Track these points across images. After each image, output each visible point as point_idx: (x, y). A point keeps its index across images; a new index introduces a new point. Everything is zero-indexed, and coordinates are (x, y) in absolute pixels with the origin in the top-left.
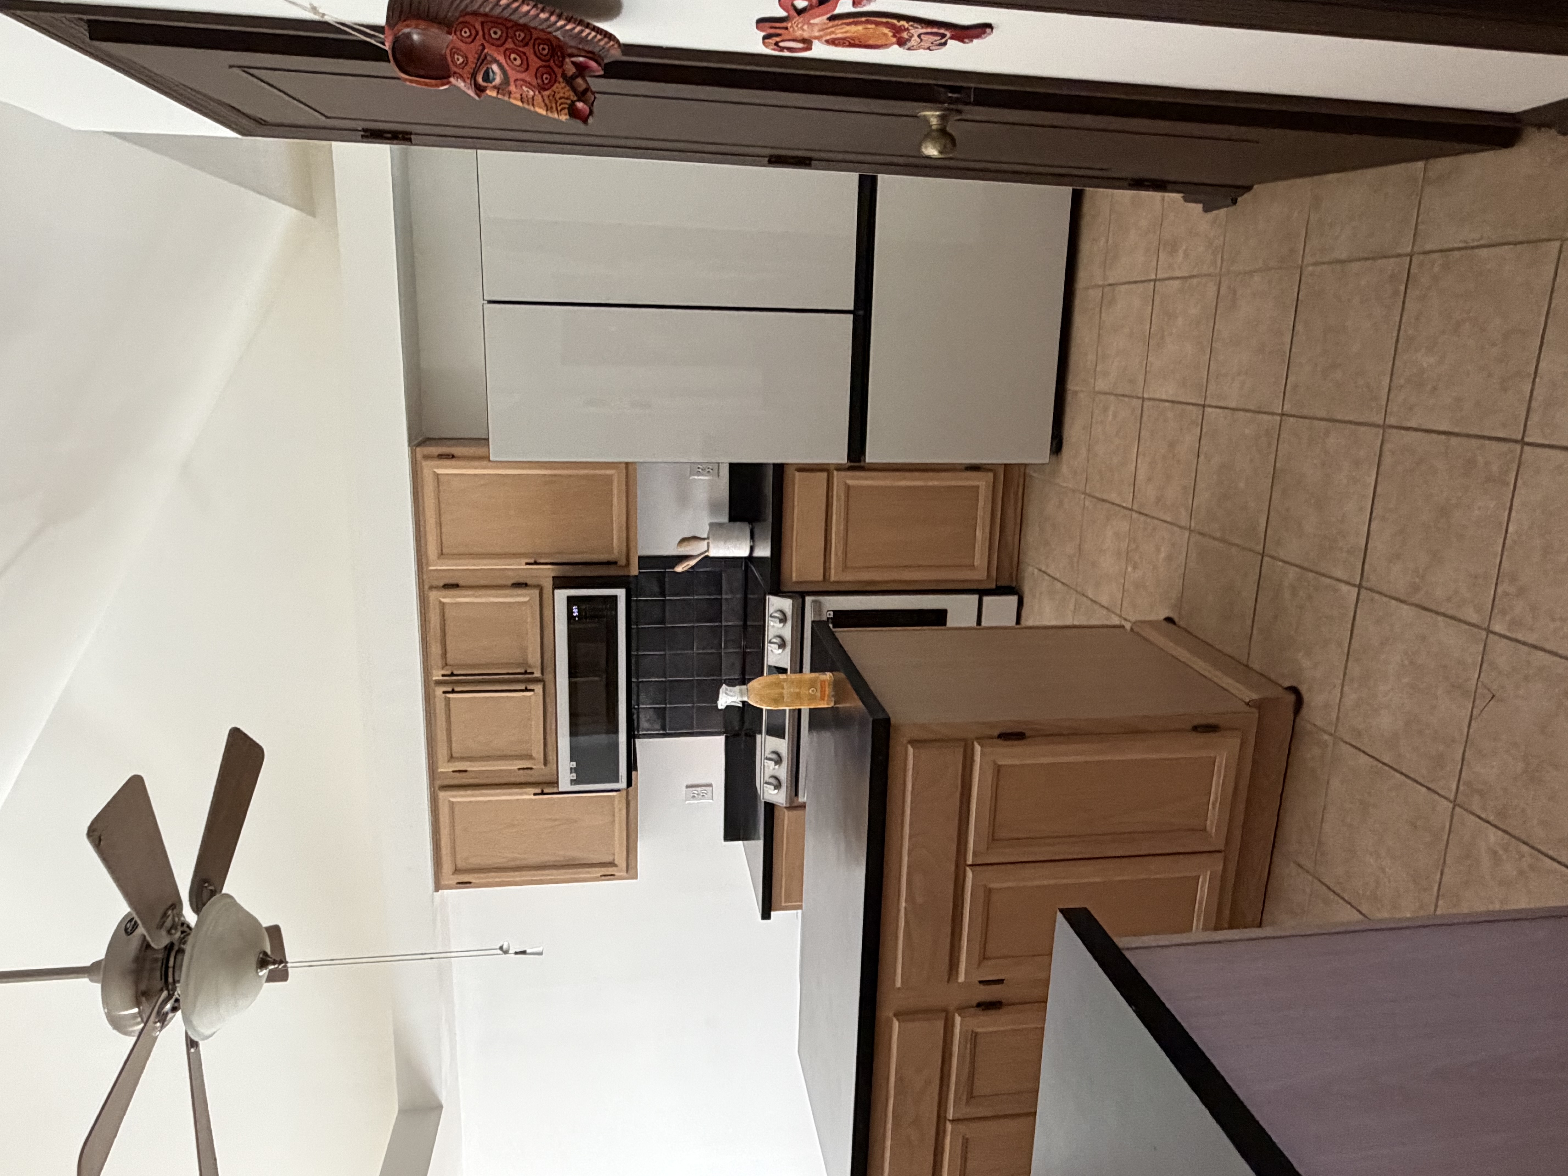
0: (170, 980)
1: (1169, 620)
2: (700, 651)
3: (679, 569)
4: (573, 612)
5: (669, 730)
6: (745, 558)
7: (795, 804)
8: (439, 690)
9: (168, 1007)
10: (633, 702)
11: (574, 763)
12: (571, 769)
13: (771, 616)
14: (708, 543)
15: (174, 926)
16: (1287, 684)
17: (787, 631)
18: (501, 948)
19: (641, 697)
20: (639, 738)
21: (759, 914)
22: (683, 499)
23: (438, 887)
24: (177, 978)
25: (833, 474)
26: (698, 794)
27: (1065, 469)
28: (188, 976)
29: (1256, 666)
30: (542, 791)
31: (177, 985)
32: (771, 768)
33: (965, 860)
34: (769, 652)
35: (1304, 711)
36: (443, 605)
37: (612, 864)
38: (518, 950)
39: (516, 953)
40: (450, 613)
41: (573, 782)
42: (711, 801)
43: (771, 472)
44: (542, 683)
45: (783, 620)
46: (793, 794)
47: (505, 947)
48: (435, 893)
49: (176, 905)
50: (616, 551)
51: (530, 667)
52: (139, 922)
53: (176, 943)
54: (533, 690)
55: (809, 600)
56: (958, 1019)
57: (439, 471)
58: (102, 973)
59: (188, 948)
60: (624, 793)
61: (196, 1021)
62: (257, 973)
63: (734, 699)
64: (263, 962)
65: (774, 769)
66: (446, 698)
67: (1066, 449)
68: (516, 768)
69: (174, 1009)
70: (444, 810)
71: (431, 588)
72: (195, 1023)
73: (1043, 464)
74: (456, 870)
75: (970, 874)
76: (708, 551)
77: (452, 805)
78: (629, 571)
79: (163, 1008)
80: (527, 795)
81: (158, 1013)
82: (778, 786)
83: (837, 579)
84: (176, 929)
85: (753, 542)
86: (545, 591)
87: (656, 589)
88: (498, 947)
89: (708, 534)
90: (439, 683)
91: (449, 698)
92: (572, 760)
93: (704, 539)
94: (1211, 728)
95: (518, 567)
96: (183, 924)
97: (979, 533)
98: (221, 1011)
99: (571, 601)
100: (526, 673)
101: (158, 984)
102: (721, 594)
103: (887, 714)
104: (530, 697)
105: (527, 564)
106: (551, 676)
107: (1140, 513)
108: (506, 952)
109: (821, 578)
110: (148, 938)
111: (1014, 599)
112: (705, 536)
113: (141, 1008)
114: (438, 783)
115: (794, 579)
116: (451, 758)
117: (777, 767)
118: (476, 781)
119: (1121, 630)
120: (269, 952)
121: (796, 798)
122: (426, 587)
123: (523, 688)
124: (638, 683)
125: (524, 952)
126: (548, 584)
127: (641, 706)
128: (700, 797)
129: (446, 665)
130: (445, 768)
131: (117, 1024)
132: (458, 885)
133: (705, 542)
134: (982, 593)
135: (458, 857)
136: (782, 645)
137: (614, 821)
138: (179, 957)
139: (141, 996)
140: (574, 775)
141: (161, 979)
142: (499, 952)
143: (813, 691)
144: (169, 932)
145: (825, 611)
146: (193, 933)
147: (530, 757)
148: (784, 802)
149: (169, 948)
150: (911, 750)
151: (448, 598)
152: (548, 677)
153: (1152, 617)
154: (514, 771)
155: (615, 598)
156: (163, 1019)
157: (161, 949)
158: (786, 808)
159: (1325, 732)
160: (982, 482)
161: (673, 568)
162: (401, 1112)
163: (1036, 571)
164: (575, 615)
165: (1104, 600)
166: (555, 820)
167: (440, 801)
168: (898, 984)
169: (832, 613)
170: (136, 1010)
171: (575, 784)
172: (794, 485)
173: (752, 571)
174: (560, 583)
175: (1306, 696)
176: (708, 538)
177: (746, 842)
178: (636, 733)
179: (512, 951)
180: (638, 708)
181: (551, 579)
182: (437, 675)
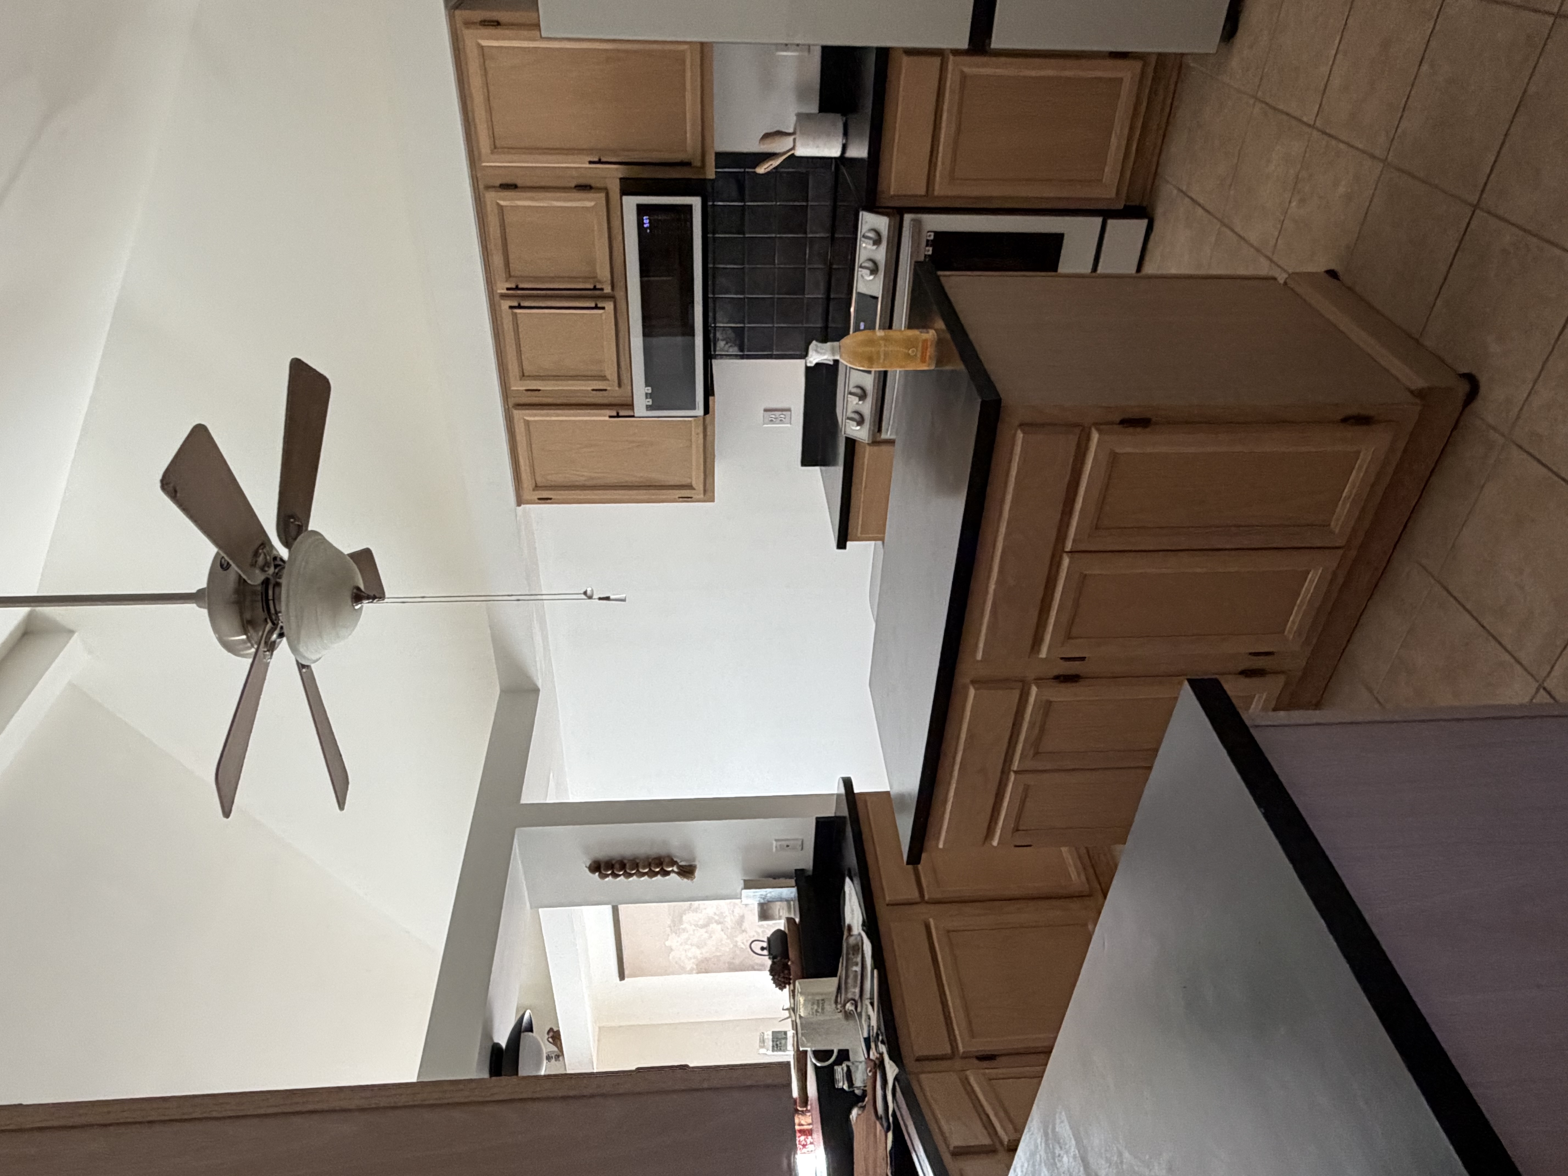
0: (273, 611)
1: (1332, 274)
2: (782, 266)
3: (761, 170)
4: (644, 223)
5: (748, 351)
6: (835, 158)
7: (878, 439)
8: (505, 304)
9: (275, 636)
10: (710, 320)
11: (650, 388)
12: (647, 394)
13: (864, 236)
14: (794, 140)
15: (267, 564)
16: (1465, 370)
17: (880, 254)
18: (585, 593)
19: (717, 315)
20: (715, 358)
21: (833, 542)
22: (767, 82)
23: (520, 502)
24: (278, 610)
25: (948, 58)
26: (775, 418)
27: (1235, 63)
28: (287, 606)
29: (1427, 343)
30: (618, 413)
31: (280, 614)
32: (855, 403)
33: (1063, 547)
34: (859, 276)
35: (1477, 404)
36: (501, 208)
37: (690, 487)
38: (602, 596)
39: (600, 599)
40: (509, 218)
41: (649, 408)
42: (789, 425)
43: (872, 58)
44: (613, 299)
45: (877, 242)
46: (876, 430)
47: (589, 593)
48: (518, 508)
49: (265, 542)
50: (689, 149)
51: (600, 282)
52: (231, 562)
53: (271, 578)
54: (603, 308)
55: (908, 218)
56: (1034, 690)
57: (484, 43)
58: (206, 599)
59: (284, 581)
60: (701, 419)
61: (302, 649)
62: (354, 606)
63: (825, 357)
64: (358, 597)
65: (857, 404)
66: (513, 312)
67: (1242, 37)
68: (590, 388)
69: (281, 635)
70: (520, 428)
71: (488, 187)
72: (301, 650)
73: (1207, 54)
74: (536, 486)
75: (1066, 561)
76: (793, 148)
77: (527, 423)
78: (705, 173)
79: (270, 638)
80: (602, 417)
81: (266, 643)
82: (860, 422)
83: (942, 193)
84: (269, 567)
85: (847, 139)
86: (611, 194)
87: (734, 193)
88: (582, 592)
89: (795, 129)
90: (503, 296)
91: (516, 313)
92: (647, 385)
93: (789, 134)
94: (1362, 420)
95: (579, 165)
96: (275, 558)
97: (1114, 140)
98: (325, 641)
99: (642, 210)
100: (595, 288)
101: (261, 614)
102: (807, 201)
103: (998, 394)
104: (601, 314)
105: (590, 162)
106: (622, 294)
107: (1324, 133)
108: (590, 597)
109: (922, 191)
110: (244, 577)
111: (1144, 223)
112: (791, 130)
113: (249, 634)
114: (512, 401)
115: (892, 193)
116: (523, 376)
117: (861, 402)
118: (550, 400)
119: (1272, 281)
120: (362, 587)
121: (878, 434)
122: (481, 187)
123: (593, 305)
124: (715, 300)
125: (608, 598)
126: (615, 188)
127: (718, 325)
128: (778, 421)
129: (510, 276)
130: (518, 386)
131: (230, 647)
132: (540, 501)
133: (791, 138)
134: (1107, 214)
135: (537, 475)
136: (874, 271)
137: (691, 446)
138: (277, 590)
139: (247, 625)
140: (650, 400)
141: (264, 611)
142: (583, 597)
143: (913, 351)
144: (263, 570)
145: (924, 233)
146: (286, 566)
147: (604, 378)
148: (867, 439)
149: (266, 582)
150: (1020, 435)
151: (506, 200)
152: (619, 294)
153: (1310, 268)
154: (587, 390)
155: (689, 208)
156: (272, 647)
157: (259, 585)
158: (868, 444)
159: (1495, 429)
160: (1127, 73)
161: (755, 168)
162: (503, 692)
163: (1175, 192)
164: (645, 226)
165: (1253, 237)
166: (633, 442)
167: (516, 421)
168: (979, 656)
169: (932, 234)
170: (244, 637)
171: (650, 410)
172: (900, 74)
173: (843, 174)
174: (629, 187)
175: (1483, 389)
176: (793, 133)
177: (823, 468)
178: (713, 353)
179: (595, 596)
180: (715, 327)
181: (618, 181)
182: (501, 288)
